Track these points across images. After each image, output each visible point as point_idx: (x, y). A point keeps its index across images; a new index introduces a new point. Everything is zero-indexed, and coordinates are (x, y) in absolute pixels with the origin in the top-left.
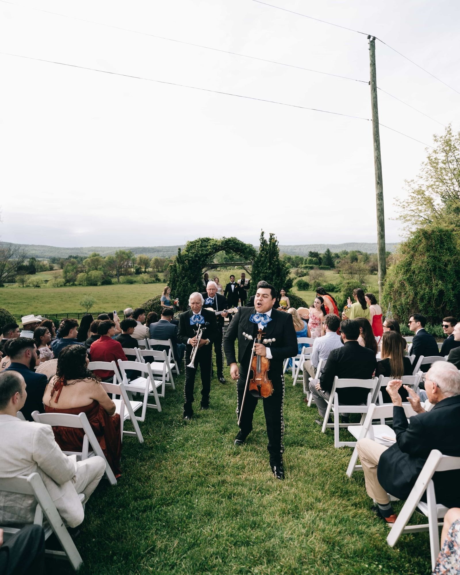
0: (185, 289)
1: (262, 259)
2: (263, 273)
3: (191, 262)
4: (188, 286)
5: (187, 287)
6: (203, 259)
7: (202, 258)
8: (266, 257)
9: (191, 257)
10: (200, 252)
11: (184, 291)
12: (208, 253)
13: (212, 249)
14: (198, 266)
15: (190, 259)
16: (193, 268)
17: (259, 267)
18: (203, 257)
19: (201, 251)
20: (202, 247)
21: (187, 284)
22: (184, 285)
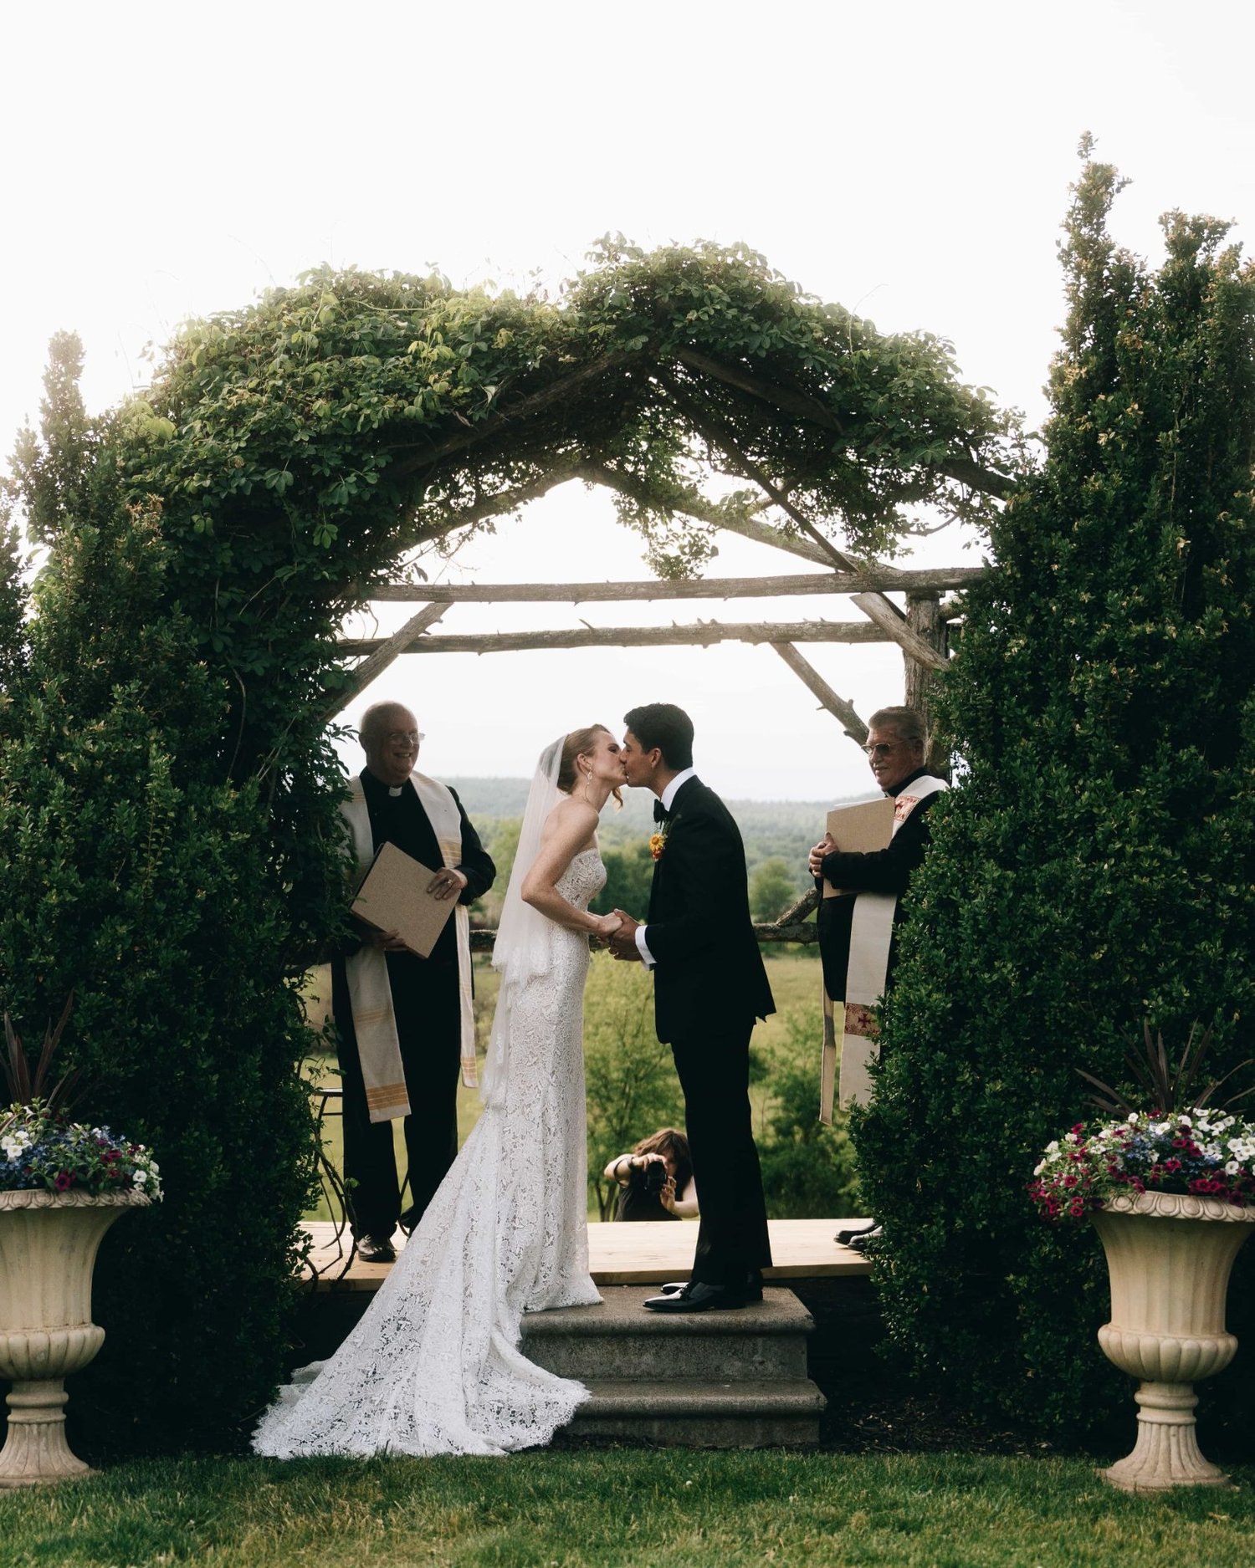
0: (98, 832)
1: (1094, 483)
2: (1107, 651)
3: (200, 522)
4: (141, 798)
5: (124, 810)
6: (347, 487)
7: (340, 473)
8: (1146, 470)
9: (203, 466)
10: (320, 406)
11: (85, 859)
12: (413, 409)
13: (467, 372)
14: (284, 574)
15: (193, 483)
16: (221, 597)
17: (1051, 586)
18: (353, 462)
19: (335, 395)
20: (347, 349)
21: (133, 767)
22: (87, 783)
